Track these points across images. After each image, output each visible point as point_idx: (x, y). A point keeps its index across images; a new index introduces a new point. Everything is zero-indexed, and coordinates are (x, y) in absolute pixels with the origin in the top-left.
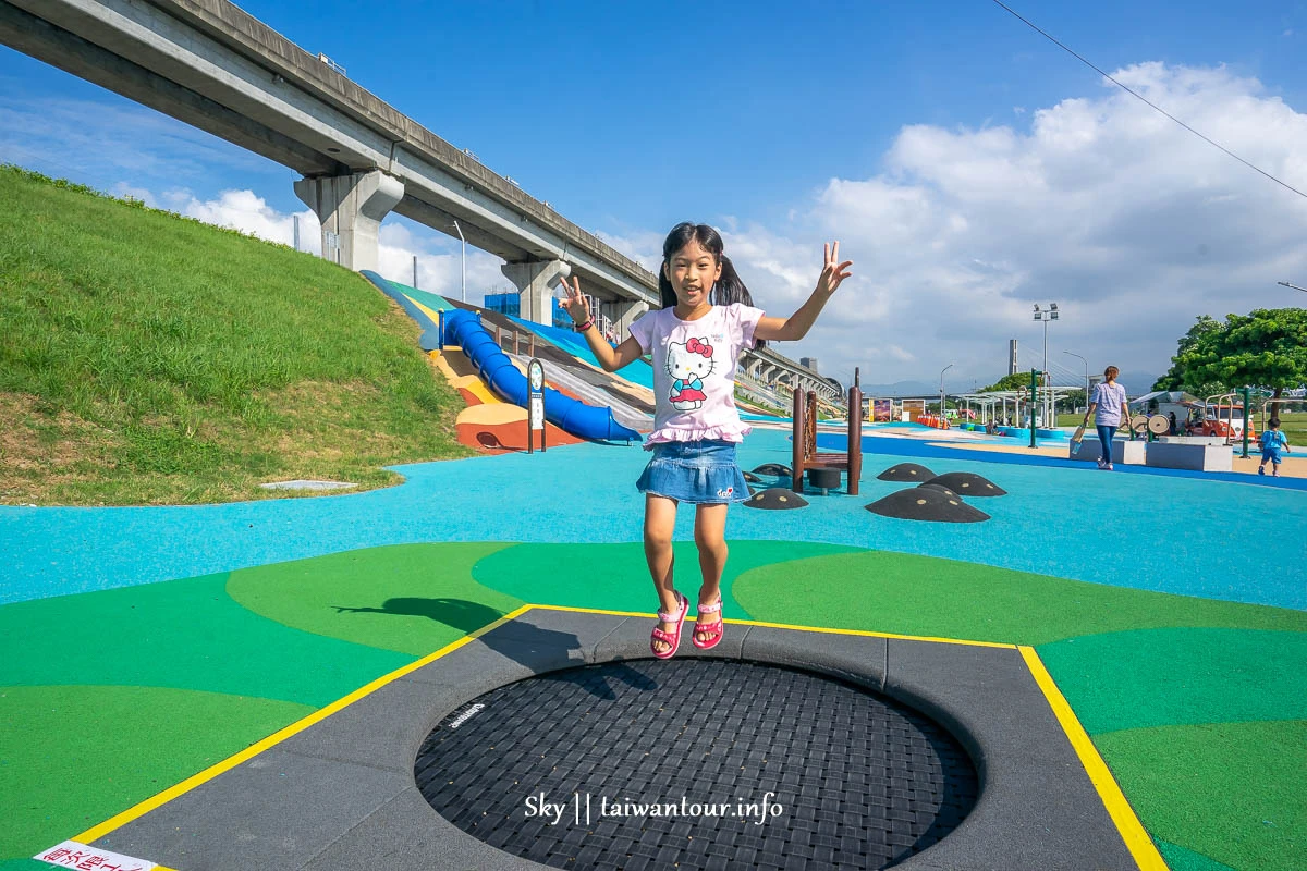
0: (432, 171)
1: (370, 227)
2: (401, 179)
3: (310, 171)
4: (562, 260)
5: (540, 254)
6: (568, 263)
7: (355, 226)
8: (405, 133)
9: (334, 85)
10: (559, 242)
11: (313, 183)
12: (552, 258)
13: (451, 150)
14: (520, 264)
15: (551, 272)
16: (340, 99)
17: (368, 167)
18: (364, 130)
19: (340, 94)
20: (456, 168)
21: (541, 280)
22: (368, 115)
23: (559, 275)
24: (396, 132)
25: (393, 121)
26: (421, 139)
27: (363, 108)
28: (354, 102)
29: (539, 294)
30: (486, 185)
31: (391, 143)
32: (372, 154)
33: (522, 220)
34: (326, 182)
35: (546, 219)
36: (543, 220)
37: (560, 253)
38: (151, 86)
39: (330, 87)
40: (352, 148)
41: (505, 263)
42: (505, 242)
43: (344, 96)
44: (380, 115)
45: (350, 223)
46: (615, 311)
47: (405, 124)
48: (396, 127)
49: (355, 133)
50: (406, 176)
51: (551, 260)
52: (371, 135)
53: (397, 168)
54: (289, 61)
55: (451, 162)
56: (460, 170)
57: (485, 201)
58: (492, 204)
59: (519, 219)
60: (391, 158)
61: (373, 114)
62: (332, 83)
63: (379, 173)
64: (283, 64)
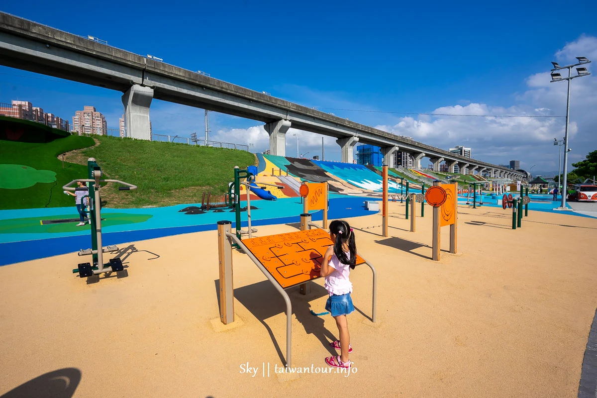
0: (301, 116)
1: (282, 136)
2: (290, 121)
3: (267, 122)
4: (355, 137)
5: (346, 136)
6: (357, 137)
7: (277, 136)
8: (290, 108)
10: (353, 131)
11: (268, 125)
13: (307, 109)
14: (341, 139)
15: (352, 140)
16: (268, 103)
17: (280, 119)
18: (277, 109)
19: (268, 101)
20: (308, 114)
22: (277, 105)
23: (355, 141)
24: (287, 107)
25: (286, 105)
26: (296, 108)
27: (276, 103)
28: (272, 102)
30: (321, 117)
31: (287, 111)
32: (281, 115)
34: (271, 124)
36: (345, 124)
37: (354, 134)
39: (264, 100)
40: (274, 115)
41: (337, 139)
44: (281, 104)
45: (276, 135)
47: (290, 105)
49: (275, 111)
50: (292, 119)
51: (351, 137)
52: (280, 110)
53: (289, 117)
54: (252, 96)
55: (307, 112)
56: (310, 114)
57: (322, 122)
58: (325, 123)
59: (336, 125)
60: (287, 115)
61: (279, 105)
62: (266, 99)
63: (283, 120)
64: (251, 98)
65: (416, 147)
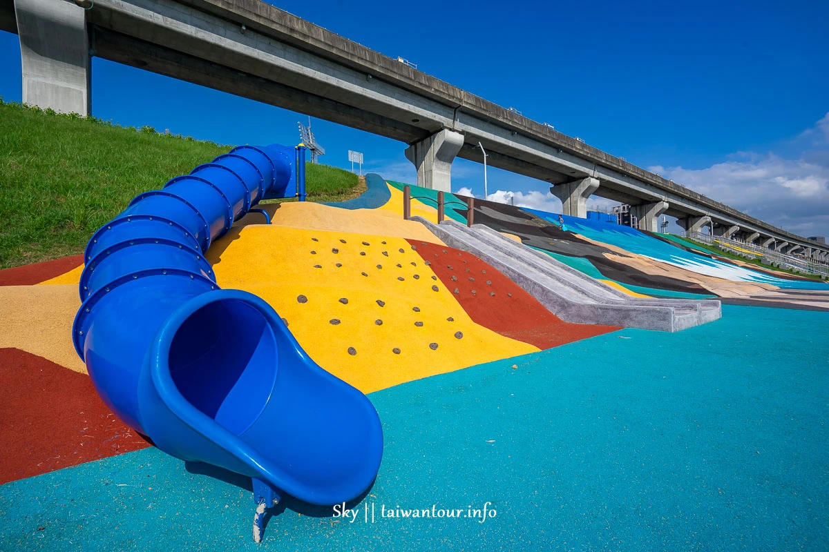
0: (486, 125)
1: (444, 168)
2: (462, 133)
3: (411, 141)
4: (593, 177)
5: (575, 175)
6: (597, 179)
8: (461, 100)
9: (406, 74)
10: (589, 164)
11: (413, 147)
12: (585, 176)
13: (498, 109)
14: (562, 185)
15: (584, 186)
16: (411, 83)
17: (439, 127)
18: (433, 104)
19: (411, 79)
20: (502, 120)
21: (577, 193)
22: (432, 91)
23: (590, 187)
24: (454, 100)
25: (451, 93)
26: (473, 103)
27: (429, 87)
28: (421, 84)
29: (576, 202)
30: (526, 130)
31: (454, 109)
32: (440, 119)
33: (558, 152)
34: (419, 145)
35: (577, 149)
36: (574, 149)
37: (591, 172)
38: (308, 102)
39: (402, 76)
40: (425, 116)
41: (553, 186)
42: (550, 170)
43: (414, 81)
44: (441, 90)
45: (431, 165)
46: (640, 210)
47: (462, 94)
48: (453, 97)
49: (426, 106)
50: (466, 130)
51: (584, 178)
52: (438, 106)
53: (459, 125)
54: (372, 63)
55: (498, 116)
56: (505, 121)
57: (528, 141)
58: (535, 143)
59: (555, 151)
60: (454, 119)
61: (436, 90)
62: (405, 73)
63: (446, 130)
64: (368, 65)
65: (696, 203)
